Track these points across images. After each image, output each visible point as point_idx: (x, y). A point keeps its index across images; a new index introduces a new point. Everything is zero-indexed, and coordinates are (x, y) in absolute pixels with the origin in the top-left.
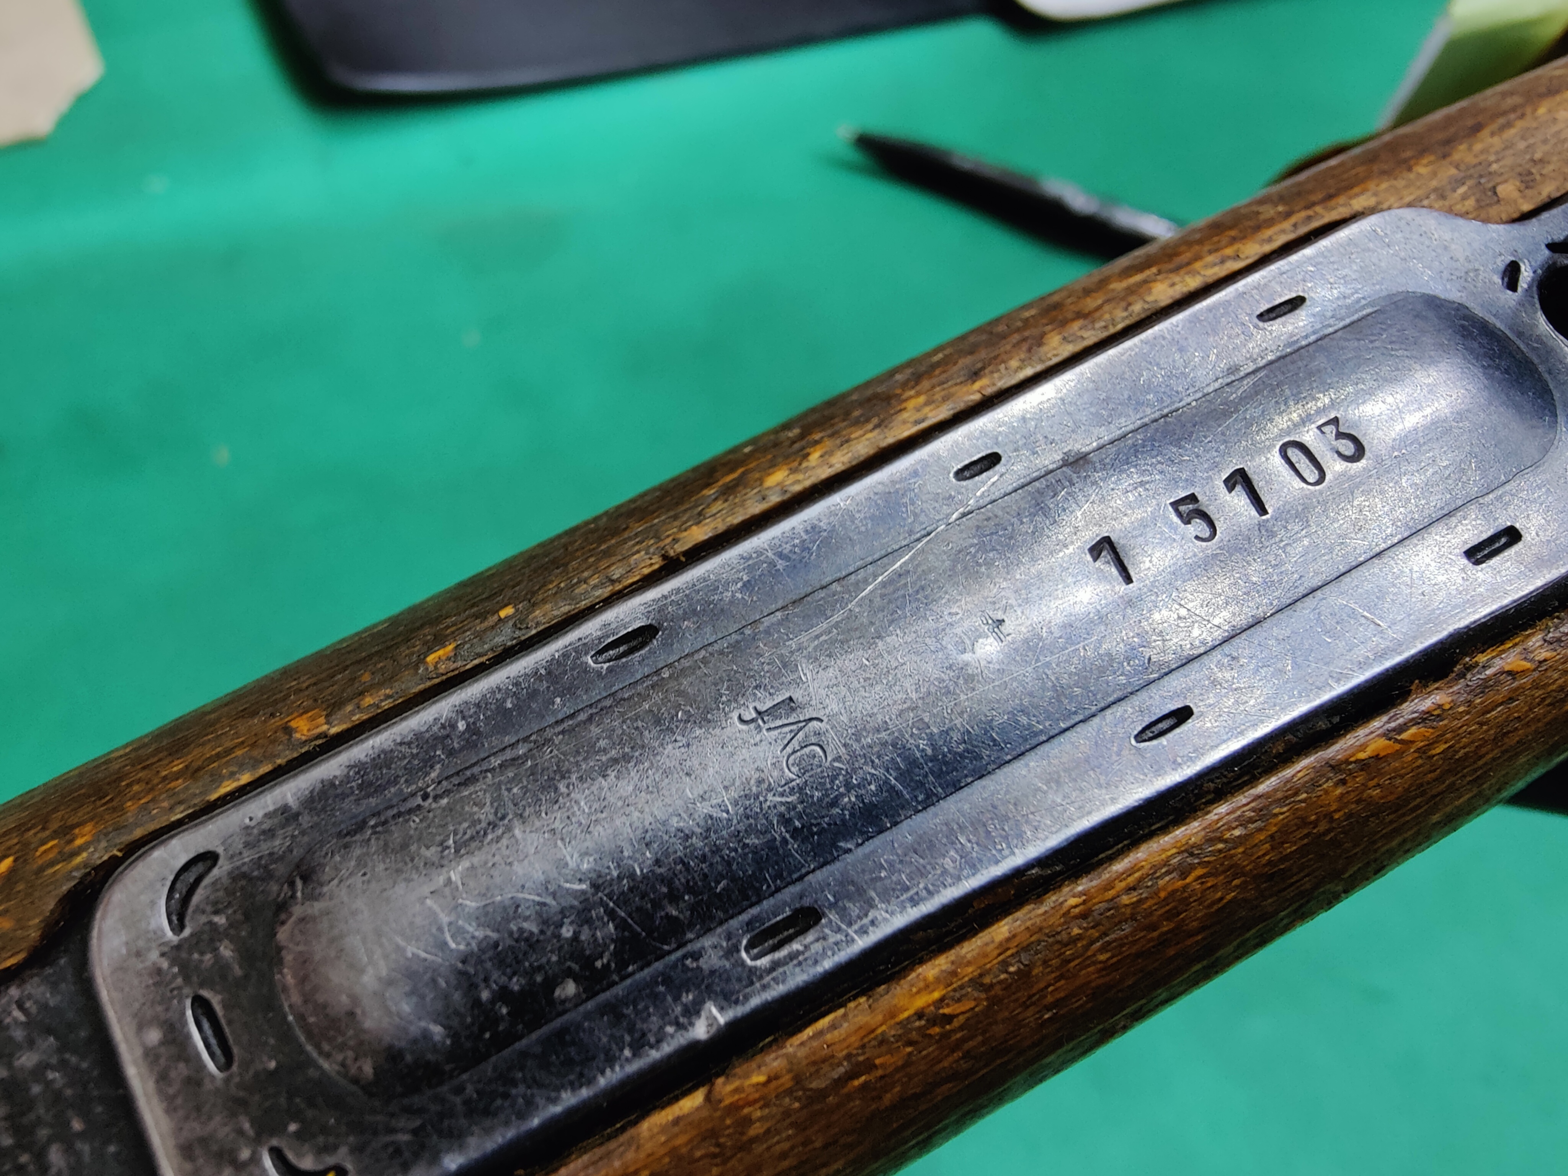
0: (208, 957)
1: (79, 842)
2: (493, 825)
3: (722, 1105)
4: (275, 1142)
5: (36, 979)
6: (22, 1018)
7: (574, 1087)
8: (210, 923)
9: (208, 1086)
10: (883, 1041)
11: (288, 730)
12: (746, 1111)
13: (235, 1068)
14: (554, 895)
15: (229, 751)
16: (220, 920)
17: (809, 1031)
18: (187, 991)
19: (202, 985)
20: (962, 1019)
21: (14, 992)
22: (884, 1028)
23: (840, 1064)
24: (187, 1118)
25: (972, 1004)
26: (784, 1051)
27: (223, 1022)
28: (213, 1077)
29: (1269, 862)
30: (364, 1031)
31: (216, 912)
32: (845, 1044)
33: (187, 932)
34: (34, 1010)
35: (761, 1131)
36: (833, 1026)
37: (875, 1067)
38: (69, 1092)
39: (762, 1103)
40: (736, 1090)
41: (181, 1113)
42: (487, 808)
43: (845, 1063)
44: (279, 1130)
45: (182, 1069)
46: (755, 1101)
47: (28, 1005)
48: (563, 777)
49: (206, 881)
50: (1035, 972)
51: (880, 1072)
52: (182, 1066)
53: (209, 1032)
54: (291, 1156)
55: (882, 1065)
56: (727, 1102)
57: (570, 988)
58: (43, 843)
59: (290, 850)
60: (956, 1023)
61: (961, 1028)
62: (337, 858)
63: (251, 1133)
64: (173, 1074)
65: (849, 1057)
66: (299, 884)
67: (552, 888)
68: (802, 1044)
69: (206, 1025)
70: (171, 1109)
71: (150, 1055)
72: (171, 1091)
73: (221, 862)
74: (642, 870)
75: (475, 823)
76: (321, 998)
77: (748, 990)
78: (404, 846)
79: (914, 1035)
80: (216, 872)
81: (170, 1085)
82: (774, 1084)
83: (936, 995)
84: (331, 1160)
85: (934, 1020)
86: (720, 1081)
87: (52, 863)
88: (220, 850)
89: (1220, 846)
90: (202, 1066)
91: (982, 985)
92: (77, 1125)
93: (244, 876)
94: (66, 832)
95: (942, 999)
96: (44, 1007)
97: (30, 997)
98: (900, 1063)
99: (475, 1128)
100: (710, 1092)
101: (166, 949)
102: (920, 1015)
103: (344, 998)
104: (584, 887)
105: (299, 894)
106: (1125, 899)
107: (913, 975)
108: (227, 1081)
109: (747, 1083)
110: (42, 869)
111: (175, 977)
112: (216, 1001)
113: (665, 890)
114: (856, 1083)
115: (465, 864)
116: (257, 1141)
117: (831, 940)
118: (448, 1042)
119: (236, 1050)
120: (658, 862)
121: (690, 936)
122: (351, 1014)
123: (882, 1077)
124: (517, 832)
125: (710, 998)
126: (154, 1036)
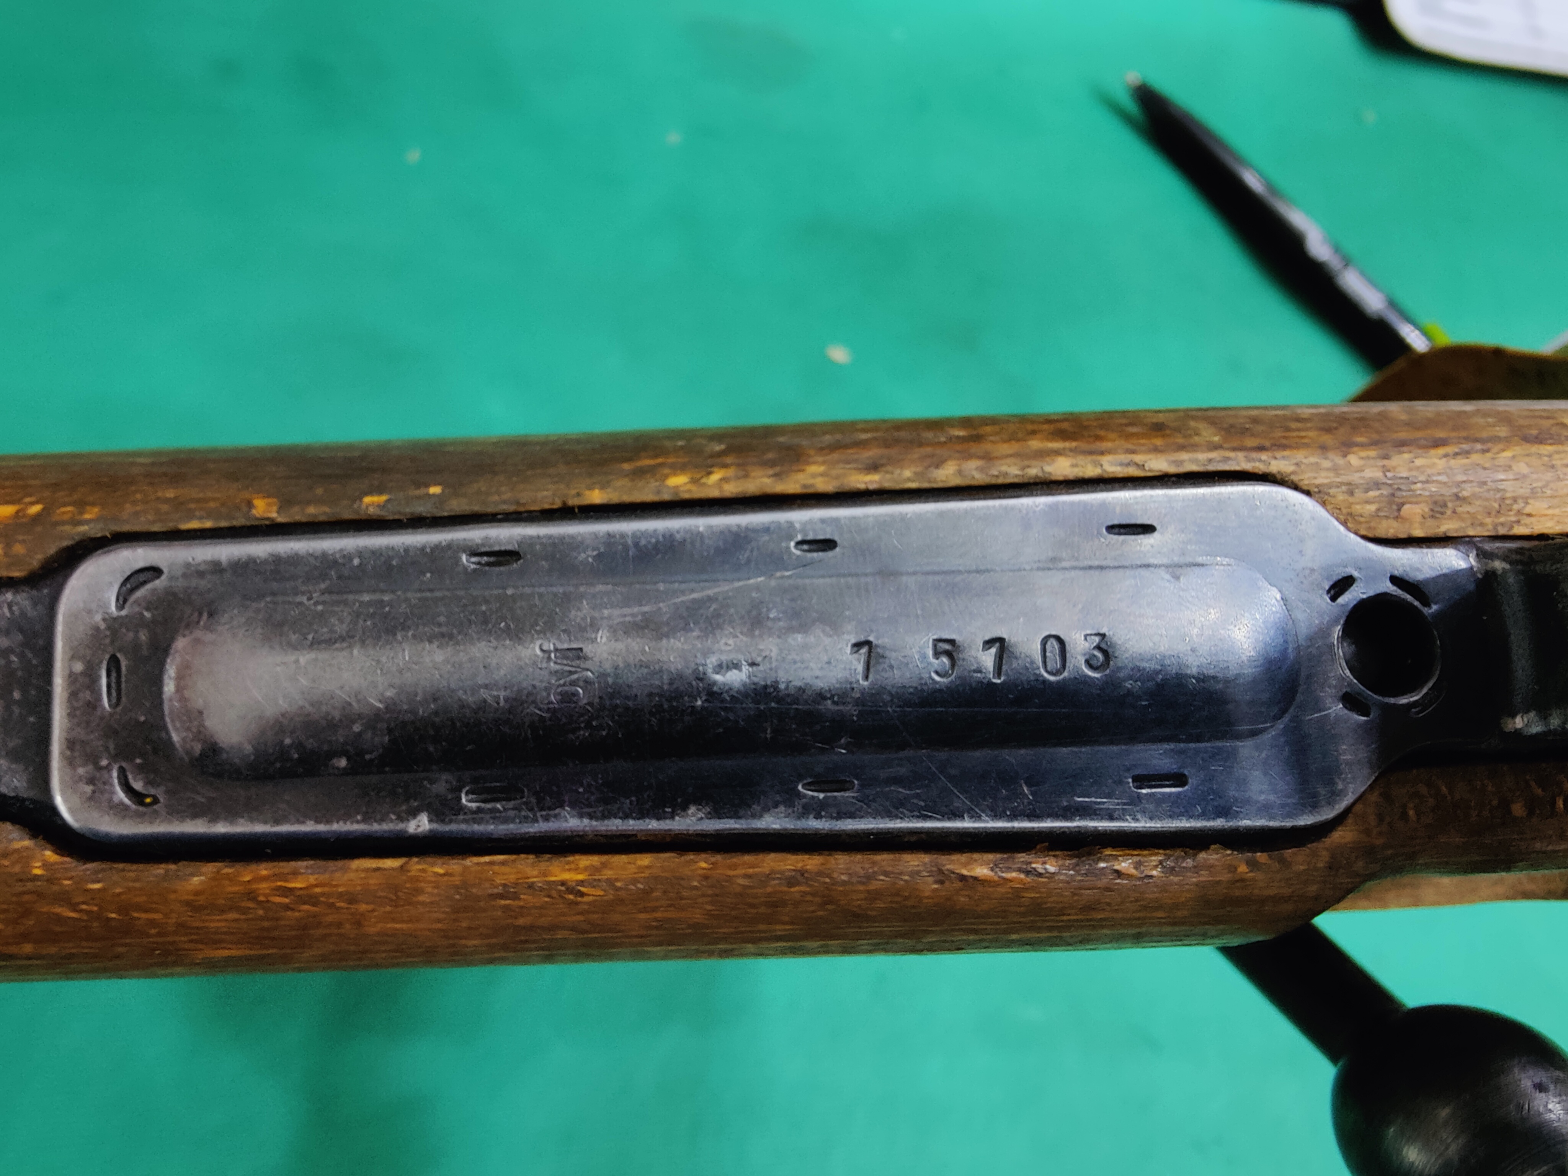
0: (131, 635)
1: (87, 516)
2: (342, 639)
3: (409, 874)
4: (124, 765)
5: (24, 594)
6: (8, 615)
7: (318, 821)
8: (142, 614)
9: (99, 712)
10: (531, 886)
11: (250, 505)
12: (422, 884)
13: (119, 709)
14: (359, 701)
15: (206, 500)
16: (147, 615)
17: (487, 859)
18: (110, 650)
19: (120, 651)
20: (591, 898)
21: (9, 596)
22: (535, 880)
23: (496, 887)
24: (79, 725)
25: (602, 893)
26: (464, 862)
27: (123, 679)
28: (104, 708)
29: (860, 906)
30: (204, 726)
31: (148, 609)
32: (505, 877)
33: (123, 613)
34: (17, 613)
35: (428, 900)
36: (503, 863)
37: (520, 899)
38: (20, 673)
39: (433, 885)
40: (423, 871)
41: (76, 720)
42: (344, 626)
43: (501, 888)
44: (129, 759)
45: (87, 695)
46: (431, 882)
47: (15, 608)
48: (403, 629)
49: (149, 586)
50: (655, 894)
51: (522, 903)
52: (88, 693)
53: (113, 679)
54: (130, 777)
55: (524, 900)
56: (412, 874)
57: (343, 763)
58: (65, 505)
59: (209, 591)
60: (586, 899)
61: (589, 903)
62: (236, 611)
63: (112, 752)
64: (81, 695)
65: (505, 885)
66: (205, 616)
67: (359, 697)
68: (478, 864)
69: (114, 675)
70: (71, 715)
71: (72, 677)
72: (76, 704)
73: (163, 577)
74: (424, 712)
75: (332, 631)
76: (186, 693)
77: (454, 817)
78: (281, 624)
79: (554, 893)
80: (157, 582)
81: (77, 701)
82: (446, 878)
83: (580, 877)
84: (152, 791)
85: (570, 890)
86: (415, 860)
87: (64, 523)
88: (165, 570)
89: (827, 880)
90: (99, 699)
91: (614, 885)
92: (17, 695)
93: (174, 594)
94: (82, 505)
95: (582, 881)
96: (23, 614)
97: (17, 604)
98: (537, 905)
99: (246, 815)
100: (405, 864)
101: (107, 616)
102: (563, 883)
103: (201, 701)
104: (381, 706)
105: (202, 623)
106: (741, 881)
107: (571, 859)
108: (111, 715)
109: (431, 869)
110: (56, 524)
111: (106, 636)
112: (124, 664)
113: (432, 732)
114: (503, 902)
115: (312, 655)
116: (115, 758)
117: (523, 813)
118: (252, 757)
119: (124, 699)
120: (436, 713)
121: (434, 767)
122: (201, 713)
123: (522, 907)
124: (355, 652)
125: (427, 811)
126: (79, 667)
